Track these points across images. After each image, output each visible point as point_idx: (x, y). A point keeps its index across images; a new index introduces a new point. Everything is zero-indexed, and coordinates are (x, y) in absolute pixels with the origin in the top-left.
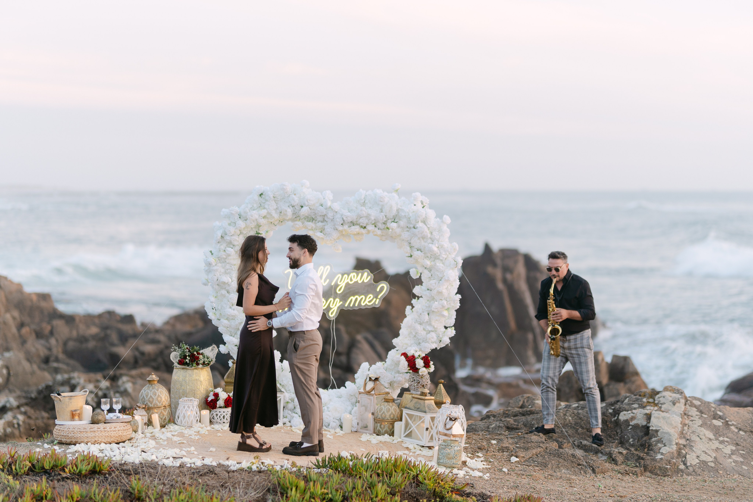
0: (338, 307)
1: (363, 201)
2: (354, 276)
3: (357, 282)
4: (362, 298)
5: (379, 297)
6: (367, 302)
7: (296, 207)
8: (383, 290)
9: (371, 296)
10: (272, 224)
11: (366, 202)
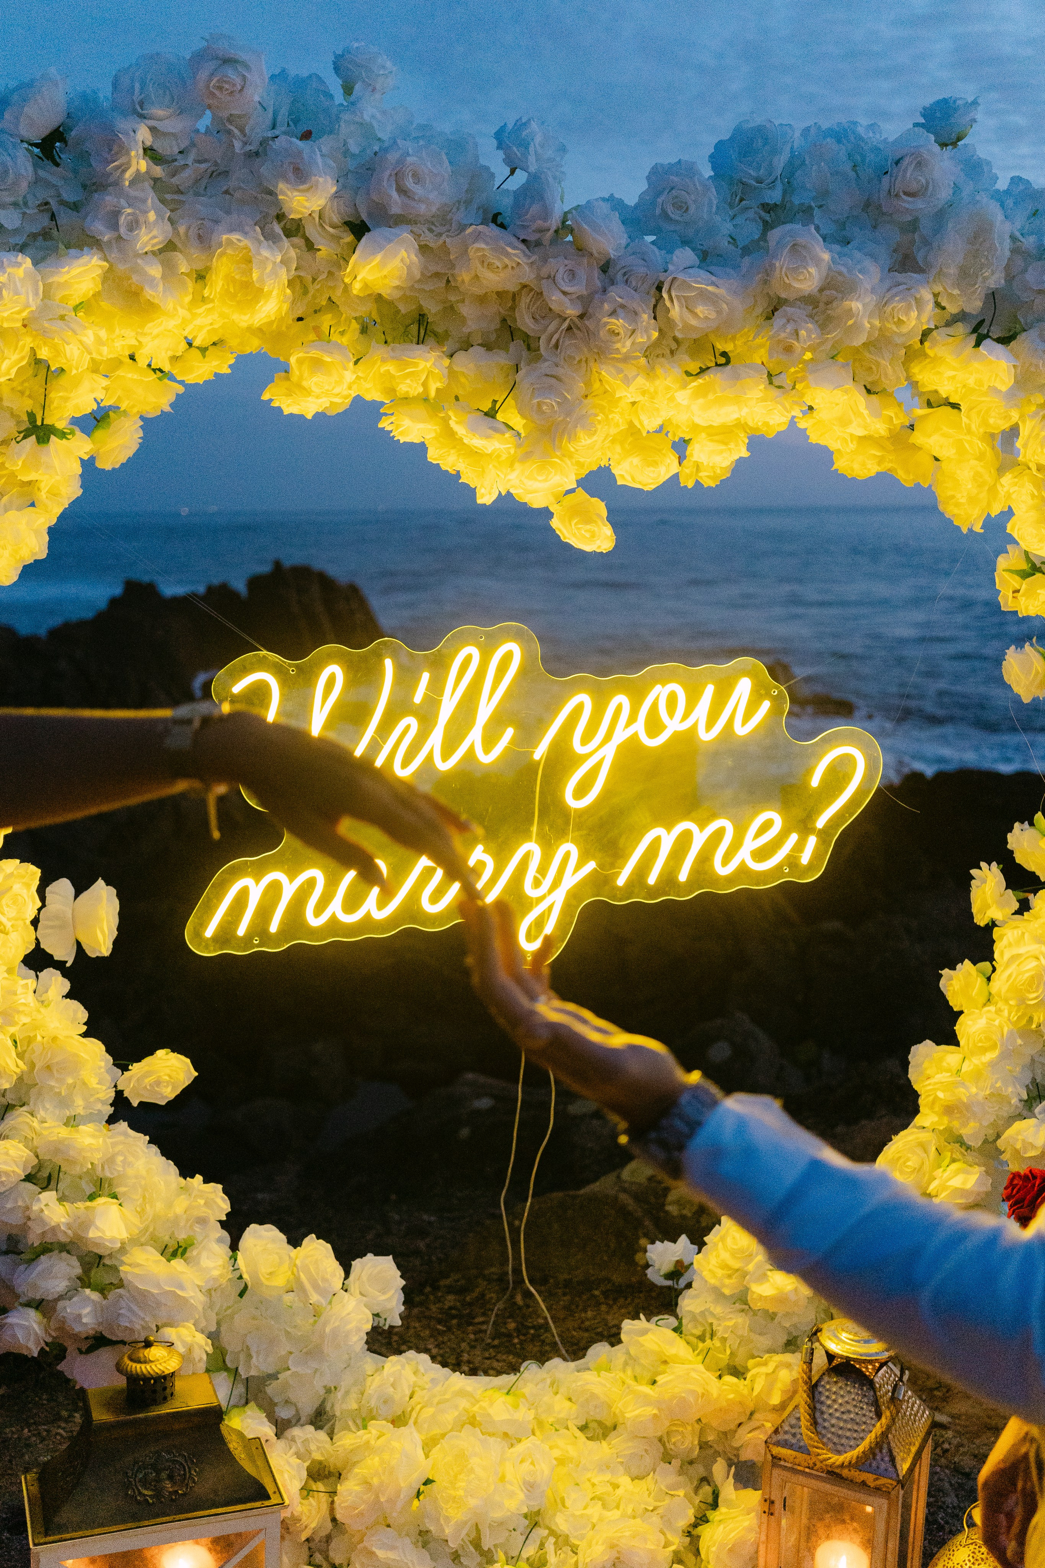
0: (574, 895)
1: (774, 196)
2: (672, 701)
3: (688, 738)
4: (719, 834)
5: (821, 822)
6: (744, 855)
7: (311, 231)
8: (846, 779)
9: (774, 817)
10: (142, 362)
11: (796, 200)
